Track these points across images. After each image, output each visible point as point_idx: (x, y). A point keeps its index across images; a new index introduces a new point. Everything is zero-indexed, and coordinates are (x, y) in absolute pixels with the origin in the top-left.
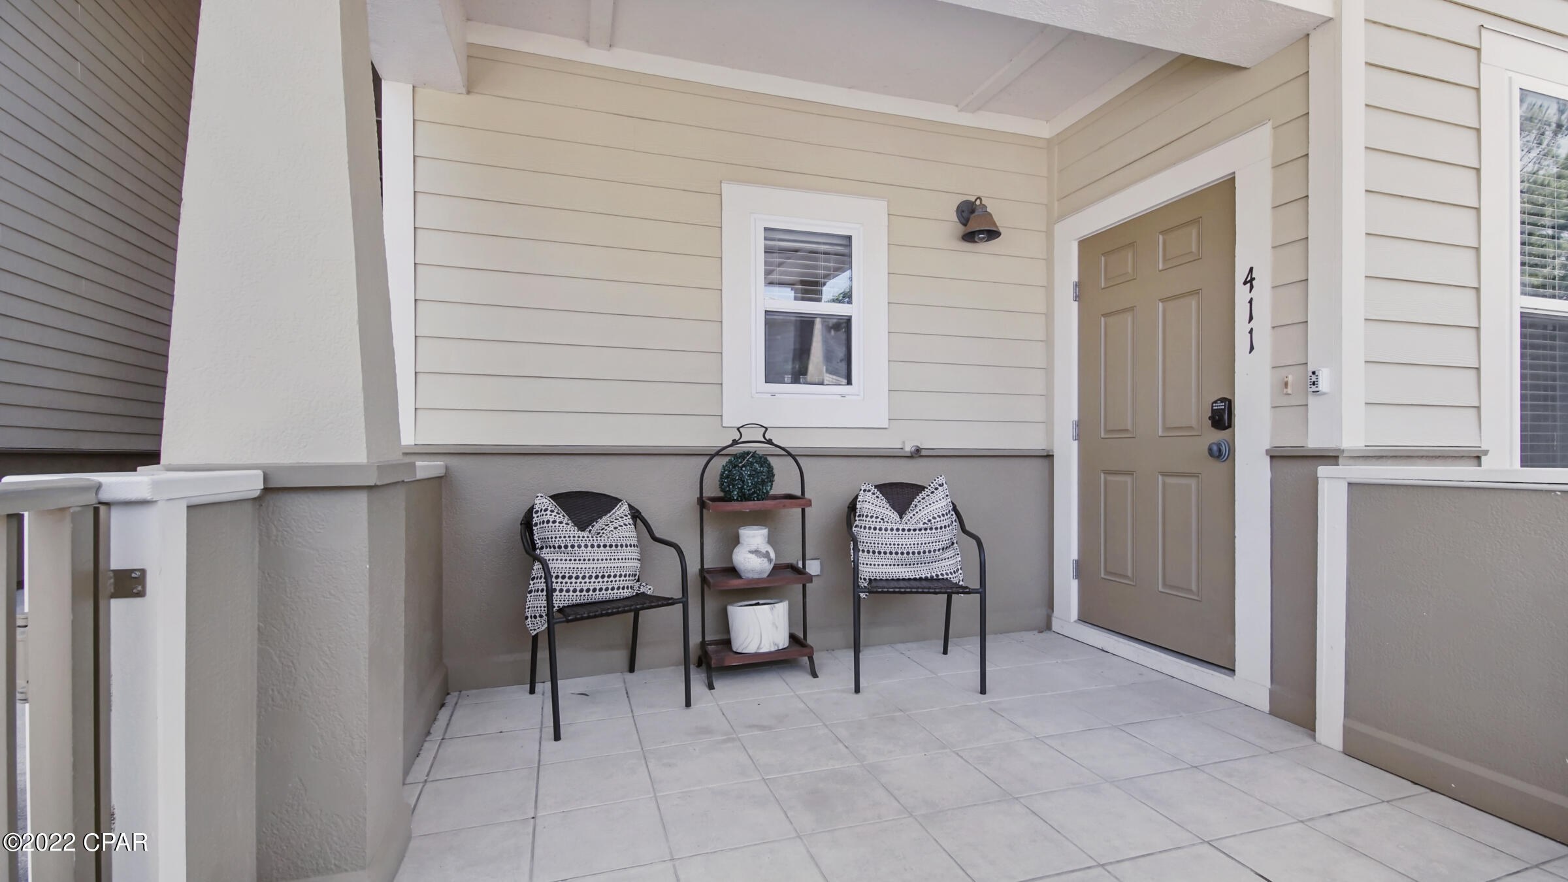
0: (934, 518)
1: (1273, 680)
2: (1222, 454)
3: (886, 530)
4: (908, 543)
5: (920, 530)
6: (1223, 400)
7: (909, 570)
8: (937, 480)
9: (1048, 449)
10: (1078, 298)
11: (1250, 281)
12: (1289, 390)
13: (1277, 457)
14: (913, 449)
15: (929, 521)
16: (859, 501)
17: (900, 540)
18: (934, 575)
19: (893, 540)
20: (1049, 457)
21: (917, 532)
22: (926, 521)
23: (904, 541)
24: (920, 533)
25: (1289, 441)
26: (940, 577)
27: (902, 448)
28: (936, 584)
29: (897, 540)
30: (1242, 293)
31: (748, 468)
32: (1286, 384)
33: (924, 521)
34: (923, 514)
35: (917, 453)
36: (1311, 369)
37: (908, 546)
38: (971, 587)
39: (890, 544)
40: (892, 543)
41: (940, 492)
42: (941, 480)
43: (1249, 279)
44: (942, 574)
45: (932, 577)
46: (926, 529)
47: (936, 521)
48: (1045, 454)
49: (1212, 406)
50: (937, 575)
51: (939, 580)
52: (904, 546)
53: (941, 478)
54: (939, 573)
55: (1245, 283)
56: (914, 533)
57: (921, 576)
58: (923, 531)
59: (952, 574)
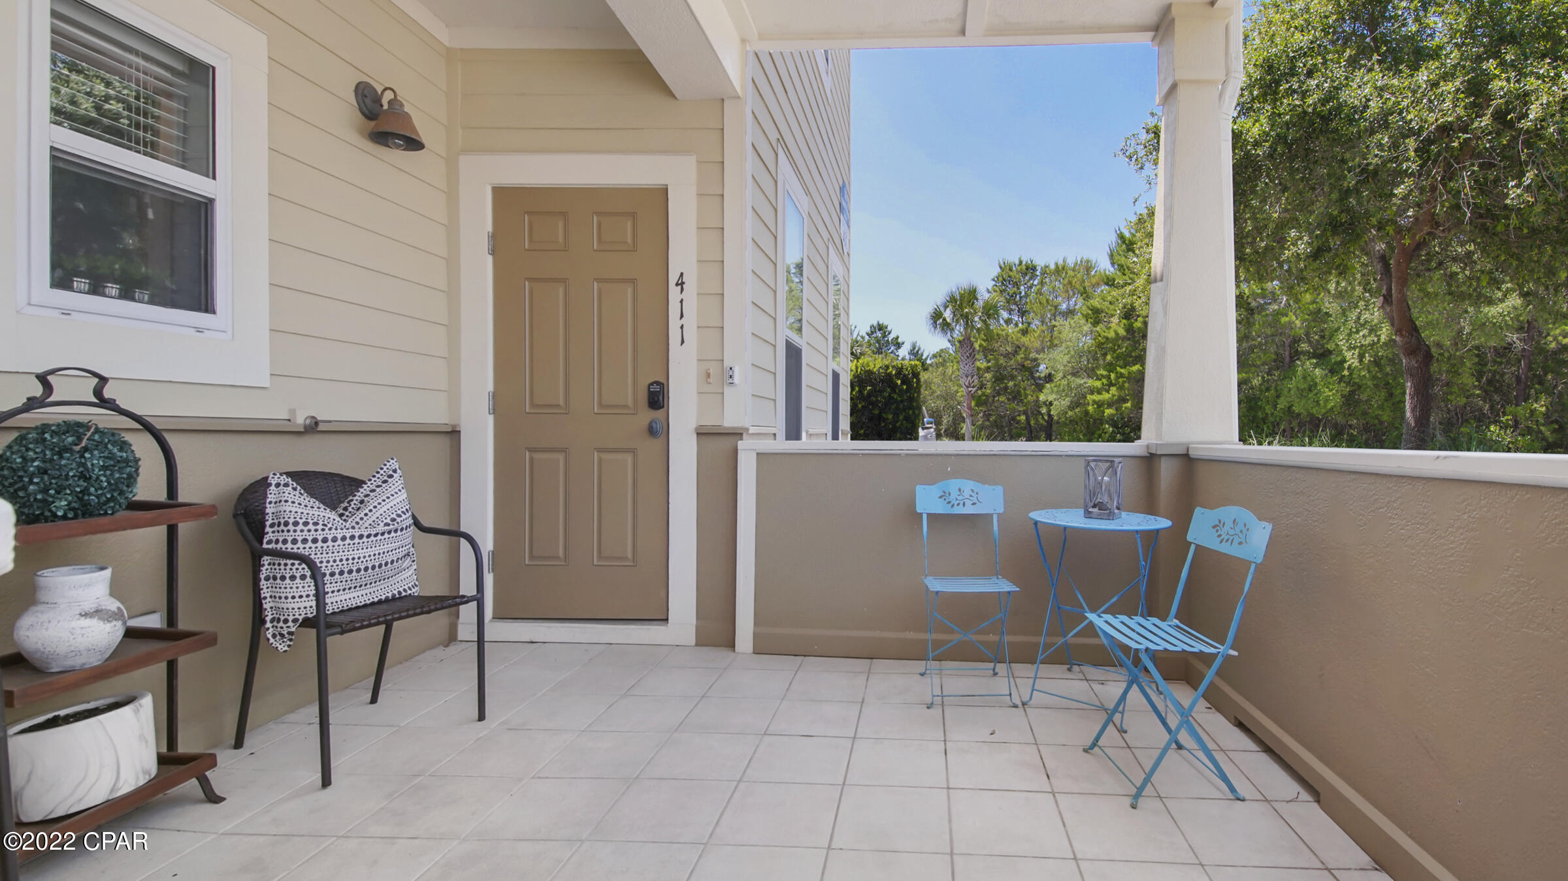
0: (399, 516)
1: (698, 618)
2: (658, 432)
3: (335, 540)
4: (367, 555)
5: (383, 534)
6: (658, 383)
7: (364, 592)
8: (388, 464)
9: (453, 423)
10: (493, 252)
11: (680, 284)
12: (711, 380)
13: (703, 434)
14: (308, 422)
15: (393, 520)
16: (270, 503)
17: (356, 552)
18: (396, 592)
19: (346, 553)
20: (454, 434)
21: (379, 537)
22: (388, 521)
23: (361, 553)
24: (383, 538)
25: (710, 421)
26: (404, 594)
27: (289, 420)
28: (399, 603)
29: (351, 552)
30: (674, 292)
31: (96, 452)
32: (708, 375)
33: (385, 521)
34: (381, 511)
35: (312, 427)
36: (727, 364)
37: (367, 558)
38: (469, 595)
39: (341, 560)
40: (344, 558)
41: (397, 482)
42: (394, 464)
43: (680, 282)
44: (405, 590)
45: (394, 595)
46: (389, 532)
47: (402, 519)
48: (450, 430)
49: (649, 388)
50: (400, 593)
51: (401, 598)
52: (362, 559)
53: (393, 461)
54: (401, 589)
55: (677, 285)
56: (375, 539)
57: (380, 597)
58: (386, 536)
59: (411, 590)
